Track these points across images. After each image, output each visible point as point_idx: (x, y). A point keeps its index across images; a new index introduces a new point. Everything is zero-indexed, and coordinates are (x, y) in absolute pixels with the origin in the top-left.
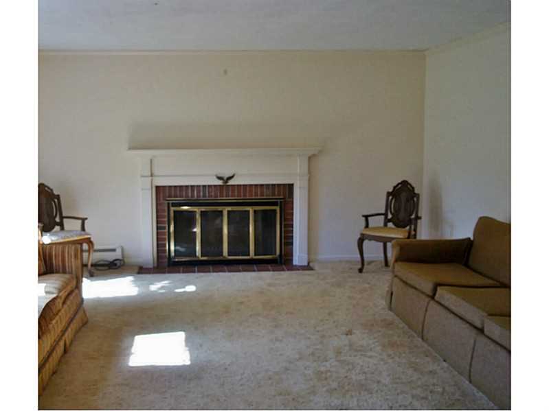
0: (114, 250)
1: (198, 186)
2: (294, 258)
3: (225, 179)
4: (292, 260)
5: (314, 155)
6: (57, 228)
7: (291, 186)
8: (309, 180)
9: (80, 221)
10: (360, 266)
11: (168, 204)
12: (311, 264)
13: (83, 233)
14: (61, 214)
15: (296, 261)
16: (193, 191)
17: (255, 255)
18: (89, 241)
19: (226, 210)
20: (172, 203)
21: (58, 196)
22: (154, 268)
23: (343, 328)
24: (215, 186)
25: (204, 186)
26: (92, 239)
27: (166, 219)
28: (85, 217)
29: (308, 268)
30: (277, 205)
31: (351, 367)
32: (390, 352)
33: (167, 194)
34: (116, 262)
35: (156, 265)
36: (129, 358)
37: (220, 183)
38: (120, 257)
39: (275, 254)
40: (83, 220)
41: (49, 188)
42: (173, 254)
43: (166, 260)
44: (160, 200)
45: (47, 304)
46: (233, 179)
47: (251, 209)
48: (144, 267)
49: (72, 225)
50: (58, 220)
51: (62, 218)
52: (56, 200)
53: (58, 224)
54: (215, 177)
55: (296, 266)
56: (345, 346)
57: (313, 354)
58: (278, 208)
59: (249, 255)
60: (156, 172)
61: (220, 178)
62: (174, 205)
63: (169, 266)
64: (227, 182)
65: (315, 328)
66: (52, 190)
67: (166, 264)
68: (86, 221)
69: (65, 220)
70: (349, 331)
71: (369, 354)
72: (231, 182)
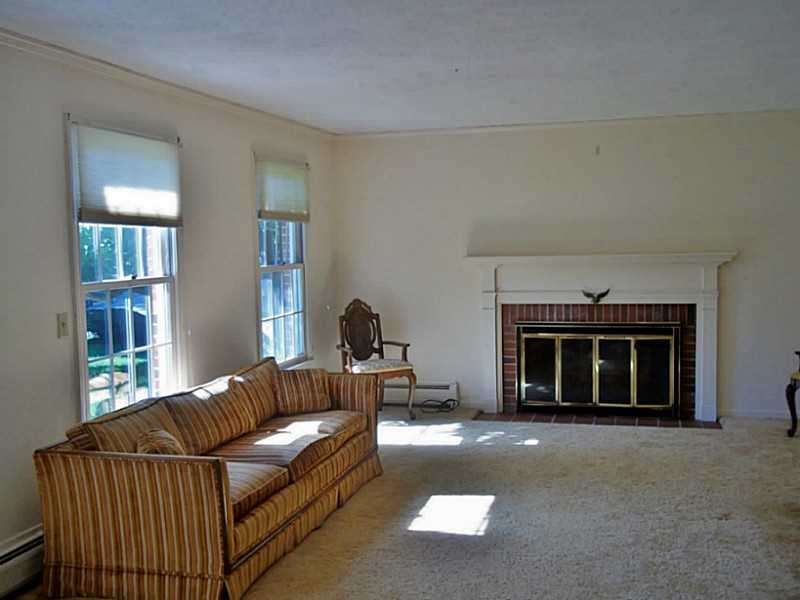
0: (447, 387)
1: (560, 306)
2: (696, 410)
3: (596, 296)
4: (693, 413)
5: (725, 263)
6: (375, 356)
7: (692, 308)
8: (719, 299)
9: (401, 348)
10: (789, 427)
11: (518, 328)
12: (721, 421)
13: (404, 363)
14: (380, 337)
15: (699, 416)
16: (551, 312)
17: (638, 403)
18: (411, 375)
19: (597, 339)
20: (524, 328)
21: (378, 315)
22: (498, 413)
23: (719, 510)
24: (582, 305)
25: (567, 306)
26: (414, 372)
27: (515, 349)
28: (407, 342)
29: (717, 425)
30: (671, 334)
31: (700, 561)
32: (772, 548)
33: (517, 316)
34: (448, 403)
35: (501, 410)
36: (411, 521)
37: (589, 301)
38: (455, 397)
39: (668, 403)
40: (405, 347)
41: (365, 305)
42: (524, 396)
43: (515, 404)
44: (507, 323)
45: (311, 445)
46: (606, 297)
47: (631, 338)
48: (486, 411)
49: (393, 353)
50: (376, 345)
51: (381, 343)
52: (374, 321)
53: (376, 351)
54: (582, 294)
55: (699, 421)
56: (709, 533)
57: (655, 540)
58: (672, 338)
59: (629, 403)
60: (502, 286)
61: (589, 295)
62: (526, 330)
63: (518, 411)
64: (598, 301)
65: (677, 506)
66: (370, 308)
67: (515, 409)
68: (408, 348)
69: (384, 346)
70: (726, 516)
71: (737, 548)
72: (604, 301)
